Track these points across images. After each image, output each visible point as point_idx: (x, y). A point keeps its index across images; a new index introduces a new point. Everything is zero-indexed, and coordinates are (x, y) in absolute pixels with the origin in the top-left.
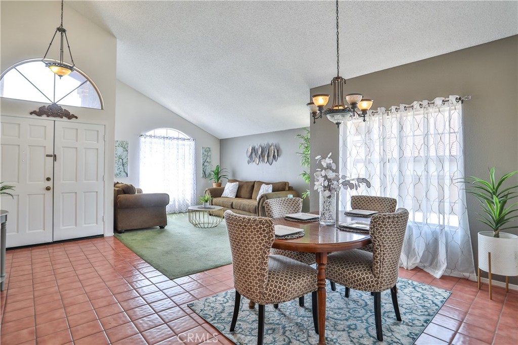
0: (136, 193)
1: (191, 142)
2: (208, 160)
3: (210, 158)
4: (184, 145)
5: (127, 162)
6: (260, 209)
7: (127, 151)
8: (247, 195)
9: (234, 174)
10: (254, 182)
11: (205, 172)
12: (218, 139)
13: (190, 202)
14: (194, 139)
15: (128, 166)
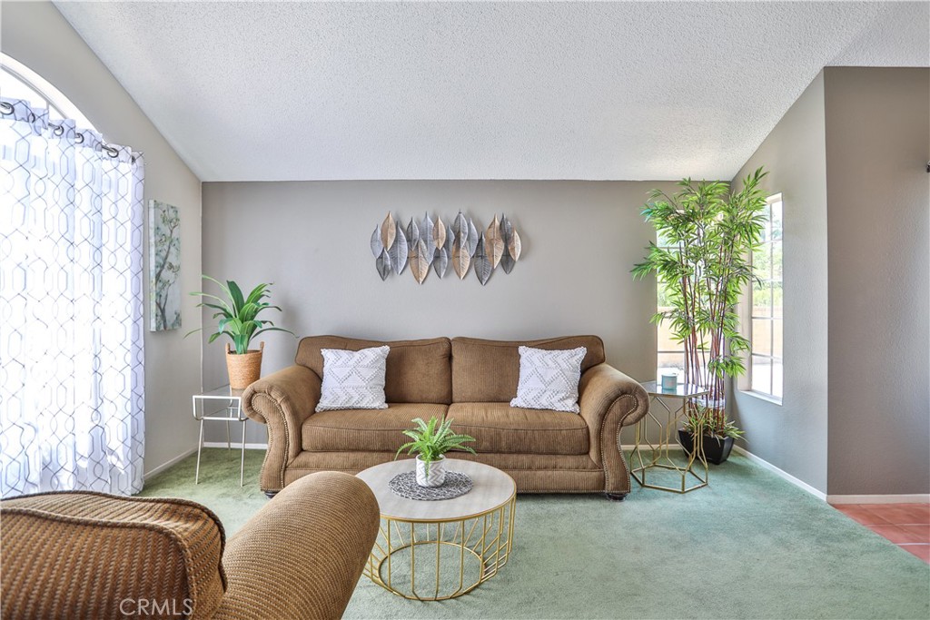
2: (173, 258)
3: (179, 251)
6: (606, 435)
8: (435, 391)
10: (449, 341)
11: (163, 311)
12: (199, 179)
13: (122, 457)
14: (136, 154)
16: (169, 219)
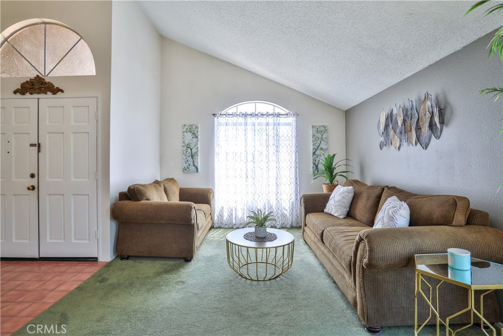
2: (323, 145)
3: (327, 143)
4: (278, 124)
5: (196, 153)
7: (197, 137)
10: (383, 188)
11: (317, 166)
12: (342, 110)
15: (198, 159)
16: (321, 133)
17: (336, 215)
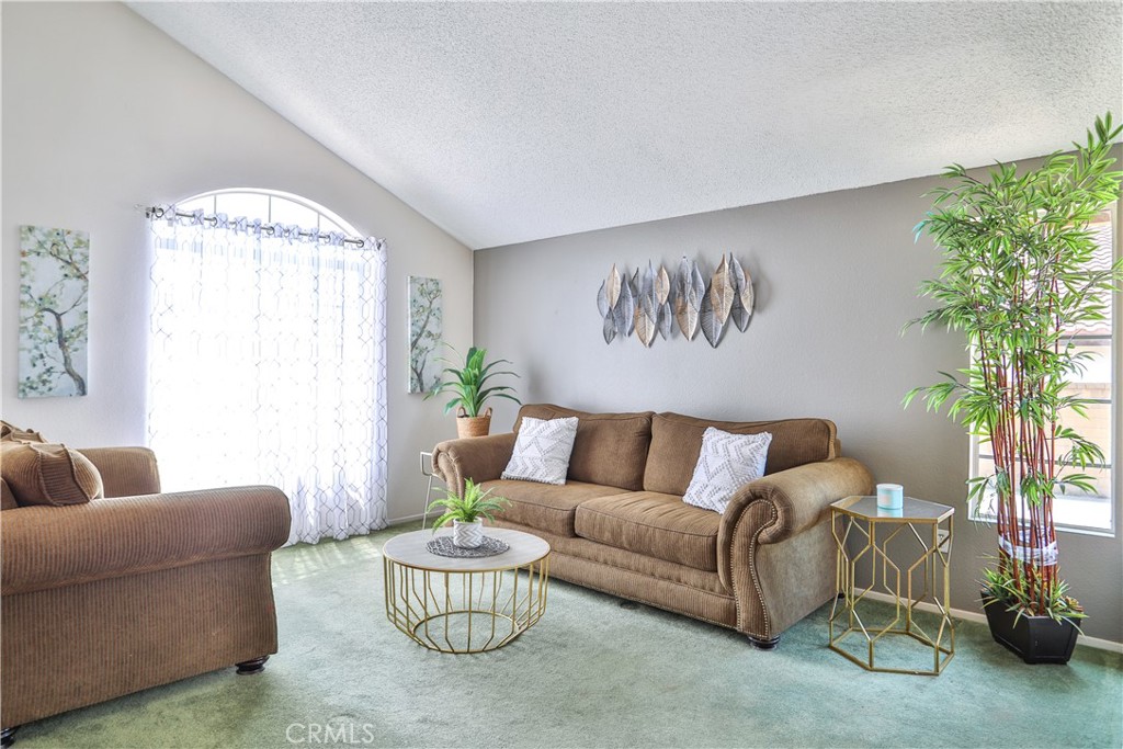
0: (100, 500)
1: (368, 254)
2: (433, 326)
3: (440, 321)
4: (340, 265)
5: (80, 330)
6: (736, 551)
7: (81, 276)
8: (622, 472)
9: (536, 381)
10: (650, 416)
11: (419, 375)
12: (468, 249)
13: (363, 496)
14: (381, 241)
15: (84, 349)
16: (430, 291)
17: (548, 479)
